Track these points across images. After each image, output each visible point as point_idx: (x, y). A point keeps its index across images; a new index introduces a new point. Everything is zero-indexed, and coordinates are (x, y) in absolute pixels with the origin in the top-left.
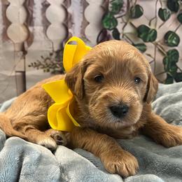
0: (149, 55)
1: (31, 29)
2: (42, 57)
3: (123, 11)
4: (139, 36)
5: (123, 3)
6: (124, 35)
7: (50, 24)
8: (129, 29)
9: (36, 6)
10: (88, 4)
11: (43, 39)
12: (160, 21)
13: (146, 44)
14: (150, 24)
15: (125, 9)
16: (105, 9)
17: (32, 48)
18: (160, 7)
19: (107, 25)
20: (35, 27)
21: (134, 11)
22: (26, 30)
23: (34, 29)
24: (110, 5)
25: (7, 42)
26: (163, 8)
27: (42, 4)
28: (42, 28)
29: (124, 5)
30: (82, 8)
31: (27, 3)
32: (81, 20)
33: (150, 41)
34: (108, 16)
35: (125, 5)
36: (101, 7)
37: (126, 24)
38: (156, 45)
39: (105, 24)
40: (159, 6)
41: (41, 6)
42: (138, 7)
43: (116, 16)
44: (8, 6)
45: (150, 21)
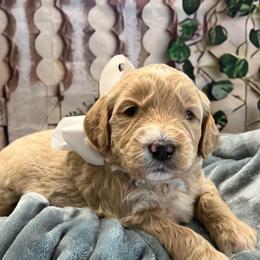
0: (237, 97)
1: (68, 65)
2: (84, 104)
3: (198, 35)
4: (222, 71)
5: (198, 24)
6: (199, 69)
7: (95, 57)
8: (206, 61)
9: (75, 34)
10: (148, 28)
11: (85, 79)
12: (252, 48)
13: (232, 80)
14: (237, 52)
15: (201, 33)
16: (172, 34)
17: (70, 93)
18: (252, 27)
19: (175, 56)
20: (74, 63)
21: (214, 35)
22: (62, 66)
23: (73, 66)
24: (179, 28)
25: (36, 85)
26: (256, 29)
27: (84, 31)
28: (84, 64)
29: (199, 27)
30: (139, 33)
31: (64, 29)
32: (139, 50)
33: (238, 76)
34: (177, 44)
35: (201, 27)
36: (167, 31)
37: (202, 53)
38: (247, 81)
39: (172, 55)
40: (250, 27)
41: (83, 34)
42: (219, 29)
43: (187, 43)
44: (38, 34)
45: (238, 48)
